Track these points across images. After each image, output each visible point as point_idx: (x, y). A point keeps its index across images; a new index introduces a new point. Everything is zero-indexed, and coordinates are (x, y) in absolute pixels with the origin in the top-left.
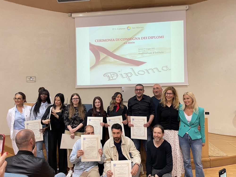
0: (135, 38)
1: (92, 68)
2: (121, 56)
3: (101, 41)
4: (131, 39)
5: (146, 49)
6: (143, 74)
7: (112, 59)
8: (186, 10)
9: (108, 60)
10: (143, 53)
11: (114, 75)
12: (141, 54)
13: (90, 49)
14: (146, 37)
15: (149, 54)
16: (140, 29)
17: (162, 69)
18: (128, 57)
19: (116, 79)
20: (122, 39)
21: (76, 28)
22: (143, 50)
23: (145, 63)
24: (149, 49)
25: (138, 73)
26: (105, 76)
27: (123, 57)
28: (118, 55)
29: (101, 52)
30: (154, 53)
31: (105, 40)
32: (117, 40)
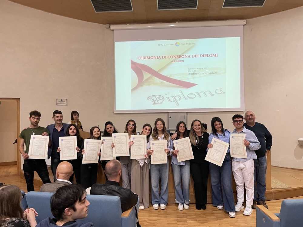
0: (184, 56)
1: (133, 90)
2: (168, 77)
3: (145, 58)
4: (180, 57)
5: (197, 69)
6: (195, 98)
7: (157, 80)
8: (244, 25)
9: (153, 81)
10: (193, 74)
11: (160, 98)
12: (191, 74)
13: (131, 68)
14: (198, 55)
15: (201, 74)
16: (191, 45)
17: (216, 92)
18: (176, 78)
19: (162, 103)
20: (169, 57)
21: (115, 42)
22: (194, 70)
24: (200, 69)
25: (188, 96)
27: (170, 77)
28: (165, 75)
29: (144, 71)
30: (206, 73)
31: (150, 58)
32: (164, 57)
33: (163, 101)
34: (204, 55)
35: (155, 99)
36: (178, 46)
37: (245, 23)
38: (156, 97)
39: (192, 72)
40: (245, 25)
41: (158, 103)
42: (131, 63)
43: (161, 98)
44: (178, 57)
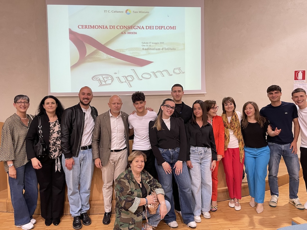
0: (137, 27)
1: (73, 67)
2: (118, 52)
3: (88, 27)
4: (131, 27)
5: (153, 43)
6: (149, 78)
7: (103, 55)
9: (98, 56)
10: (148, 49)
11: (108, 78)
12: (146, 49)
13: (70, 39)
14: (153, 26)
15: (157, 50)
16: (145, 14)
17: (174, 72)
18: (128, 53)
19: (110, 84)
20: (118, 27)
22: (149, 44)
23: (152, 62)
24: (156, 43)
25: (142, 77)
26: (94, 79)
27: (120, 52)
28: (113, 49)
29: (87, 44)
30: (163, 49)
31: (94, 27)
32: (111, 27)
33: (112, 81)
34: (160, 27)
35: (102, 79)
36: (129, 14)
38: (104, 77)
39: (147, 47)
41: (106, 84)
42: (69, 33)
43: (110, 78)
44: (129, 28)
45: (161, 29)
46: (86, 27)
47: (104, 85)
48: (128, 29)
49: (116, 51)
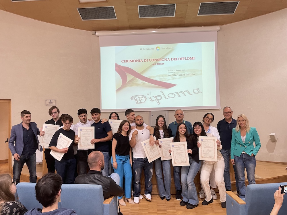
0: (164, 59)
1: (118, 90)
2: (150, 78)
3: (128, 61)
4: (160, 60)
5: (176, 71)
6: (173, 97)
7: (140, 81)
8: (217, 31)
9: (135, 82)
12: (171, 75)
13: (115, 70)
14: (177, 58)
15: (179, 75)
16: (170, 49)
17: (193, 92)
18: (157, 79)
20: (151, 60)
21: (101, 47)
22: (173, 72)
23: (175, 85)
24: (179, 71)
25: (168, 96)
27: (151, 79)
28: (147, 76)
29: (128, 74)
30: (184, 75)
31: (133, 61)
32: (145, 60)
33: (145, 100)
34: (182, 58)
35: (138, 99)
36: (158, 50)
37: (219, 29)
38: (139, 97)
39: (172, 74)
40: (219, 30)
41: (141, 103)
42: (116, 66)
43: (144, 98)
45: (183, 60)
46: (127, 61)
47: (139, 103)
48: (157, 61)
49: (149, 78)
